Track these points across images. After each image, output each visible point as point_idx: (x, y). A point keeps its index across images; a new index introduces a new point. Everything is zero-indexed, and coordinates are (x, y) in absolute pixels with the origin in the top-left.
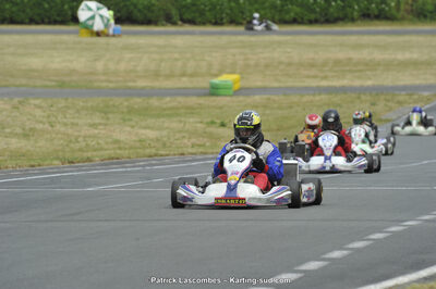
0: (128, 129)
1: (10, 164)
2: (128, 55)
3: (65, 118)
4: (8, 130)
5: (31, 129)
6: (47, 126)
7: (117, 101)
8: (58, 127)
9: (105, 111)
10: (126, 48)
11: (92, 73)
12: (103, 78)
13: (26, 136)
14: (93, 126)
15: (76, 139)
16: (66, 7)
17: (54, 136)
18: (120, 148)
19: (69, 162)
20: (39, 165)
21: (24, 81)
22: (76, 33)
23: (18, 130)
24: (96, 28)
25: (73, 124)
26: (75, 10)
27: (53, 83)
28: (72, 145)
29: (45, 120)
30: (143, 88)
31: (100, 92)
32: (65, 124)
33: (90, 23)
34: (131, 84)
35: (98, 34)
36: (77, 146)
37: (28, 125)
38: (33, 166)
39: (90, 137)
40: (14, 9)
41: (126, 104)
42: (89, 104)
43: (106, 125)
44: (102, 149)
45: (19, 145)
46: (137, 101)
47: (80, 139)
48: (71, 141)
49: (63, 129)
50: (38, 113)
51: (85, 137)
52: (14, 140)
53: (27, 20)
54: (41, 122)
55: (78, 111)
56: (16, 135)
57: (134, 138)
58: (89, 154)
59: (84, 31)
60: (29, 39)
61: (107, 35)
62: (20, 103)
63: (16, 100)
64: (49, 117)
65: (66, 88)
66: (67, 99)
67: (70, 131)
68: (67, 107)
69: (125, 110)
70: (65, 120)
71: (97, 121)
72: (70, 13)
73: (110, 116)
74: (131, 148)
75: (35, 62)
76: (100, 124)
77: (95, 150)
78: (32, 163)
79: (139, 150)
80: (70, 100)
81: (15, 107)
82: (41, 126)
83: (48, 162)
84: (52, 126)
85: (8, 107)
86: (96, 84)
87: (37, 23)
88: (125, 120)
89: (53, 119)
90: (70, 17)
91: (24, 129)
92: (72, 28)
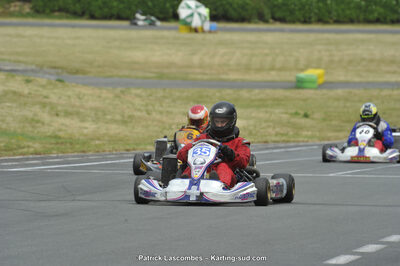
1: (108, 148)
2: (222, 50)
3: (162, 106)
4: (109, 117)
5: (130, 117)
6: (144, 114)
7: (211, 92)
8: (154, 115)
10: (221, 43)
11: (188, 66)
12: (198, 70)
13: (124, 122)
15: (170, 126)
16: (168, 5)
17: (150, 123)
20: (134, 149)
21: (127, 73)
22: (176, 29)
23: (118, 117)
24: (194, 25)
25: (168, 112)
26: (175, 7)
27: (153, 75)
29: (142, 108)
30: (234, 81)
31: (195, 83)
32: (161, 113)
33: (189, 20)
34: (224, 77)
35: (196, 30)
37: (128, 112)
38: (128, 150)
40: (121, 6)
41: (218, 94)
42: (185, 94)
45: (117, 131)
46: (228, 92)
47: (173, 127)
48: (164, 128)
49: (158, 117)
50: (137, 101)
52: (113, 126)
54: (139, 110)
55: (174, 101)
56: (116, 122)
59: (183, 27)
61: (203, 32)
62: (122, 92)
63: (119, 90)
64: (147, 105)
65: (164, 79)
66: (164, 89)
67: (165, 119)
68: (164, 97)
70: (161, 109)
72: (171, 10)
75: (138, 55)
78: (128, 147)
80: (167, 91)
81: (117, 96)
82: (138, 114)
83: (142, 147)
84: (149, 114)
85: (111, 96)
86: (192, 76)
89: (150, 108)
90: (171, 14)
91: (123, 116)
92: (172, 24)
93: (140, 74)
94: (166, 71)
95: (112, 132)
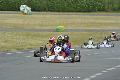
0: (34, 40)
1: (2, 50)
2: (34, 20)
3: (16, 37)
4: (1, 40)
5: (7, 40)
6: (11, 39)
7: (31, 32)
8: (15, 40)
9: (27, 35)
10: (33, 18)
11: (24, 25)
12: (27, 26)
13: (6, 42)
14: (24, 39)
16: (17, 6)
17: (13, 42)
18: (32, 46)
19: (18, 49)
20: (10, 50)
21: (5, 27)
22: (19, 13)
23: (4, 40)
24: (25, 12)
25: (18, 39)
26: (19, 7)
27: (13, 27)
28: (18, 45)
29: (11, 37)
30: (38, 29)
31: (26, 30)
32: (17, 39)
33: (23, 11)
34: (35, 28)
35: (26, 14)
36: (20, 45)
37: (6, 39)
38: (8, 50)
39: (23, 42)
40: (3, 7)
41: (33, 33)
42: (23, 33)
43: (28, 39)
44: (27, 46)
45: (4, 44)
46: (36, 33)
47: (21, 43)
48: (18, 44)
49: (16, 40)
50: (9, 35)
51: (22, 42)
52: (2, 43)
53: (6, 10)
54: (10, 38)
55: (20, 35)
56: (3, 42)
57: (35, 43)
58: (23, 47)
59: (22, 13)
60: (7, 15)
61: (28, 14)
62: (4, 32)
63: (3, 32)
65: (16, 29)
67: (18, 41)
68: (17, 34)
69: (33, 35)
71: (25, 38)
72: (18, 8)
73: (29, 36)
74: (34, 46)
75: (8, 21)
76: (26, 39)
77: (25, 46)
78: (7, 49)
79: (37, 46)
80: (18, 32)
81: (3, 34)
83: (12, 49)
84: (13, 39)
85: (1, 34)
86: (25, 28)
87: (9, 11)
88: (33, 38)
89: (13, 37)
90: (18, 9)
91: (5, 40)
92: (18, 12)
93: (9, 27)
94: (17, 26)
95: (2, 45)
